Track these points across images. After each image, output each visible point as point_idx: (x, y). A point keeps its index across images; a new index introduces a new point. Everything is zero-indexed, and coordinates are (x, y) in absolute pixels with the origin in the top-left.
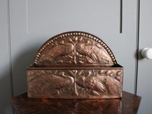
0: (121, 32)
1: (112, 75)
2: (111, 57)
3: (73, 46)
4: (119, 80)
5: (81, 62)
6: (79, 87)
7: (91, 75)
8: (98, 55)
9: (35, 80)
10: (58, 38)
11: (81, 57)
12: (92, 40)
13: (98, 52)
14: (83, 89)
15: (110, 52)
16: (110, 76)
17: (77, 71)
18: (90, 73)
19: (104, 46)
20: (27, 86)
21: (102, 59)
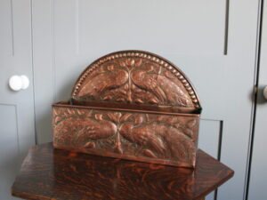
0: (226, 53)
1: (178, 125)
2: (191, 95)
3: (127, 75)
4: (189, 136)
5: (140, 101)
6: (125, 141)
7: (143, 123)
8: (167, 90)
9: (62, 123)
10: (104, 62)
11: (139, 93)
12: (158, 65)
13: (167, 86)
14: (131, 144)
15: (188, 88)
16: (174, 127)
17: (121, 115)
18: (142, 119)
19: (178, 77)
20: (53, 131)
21: (175, 98)
